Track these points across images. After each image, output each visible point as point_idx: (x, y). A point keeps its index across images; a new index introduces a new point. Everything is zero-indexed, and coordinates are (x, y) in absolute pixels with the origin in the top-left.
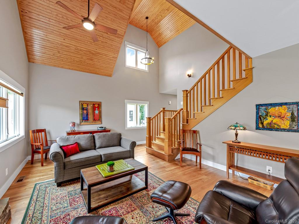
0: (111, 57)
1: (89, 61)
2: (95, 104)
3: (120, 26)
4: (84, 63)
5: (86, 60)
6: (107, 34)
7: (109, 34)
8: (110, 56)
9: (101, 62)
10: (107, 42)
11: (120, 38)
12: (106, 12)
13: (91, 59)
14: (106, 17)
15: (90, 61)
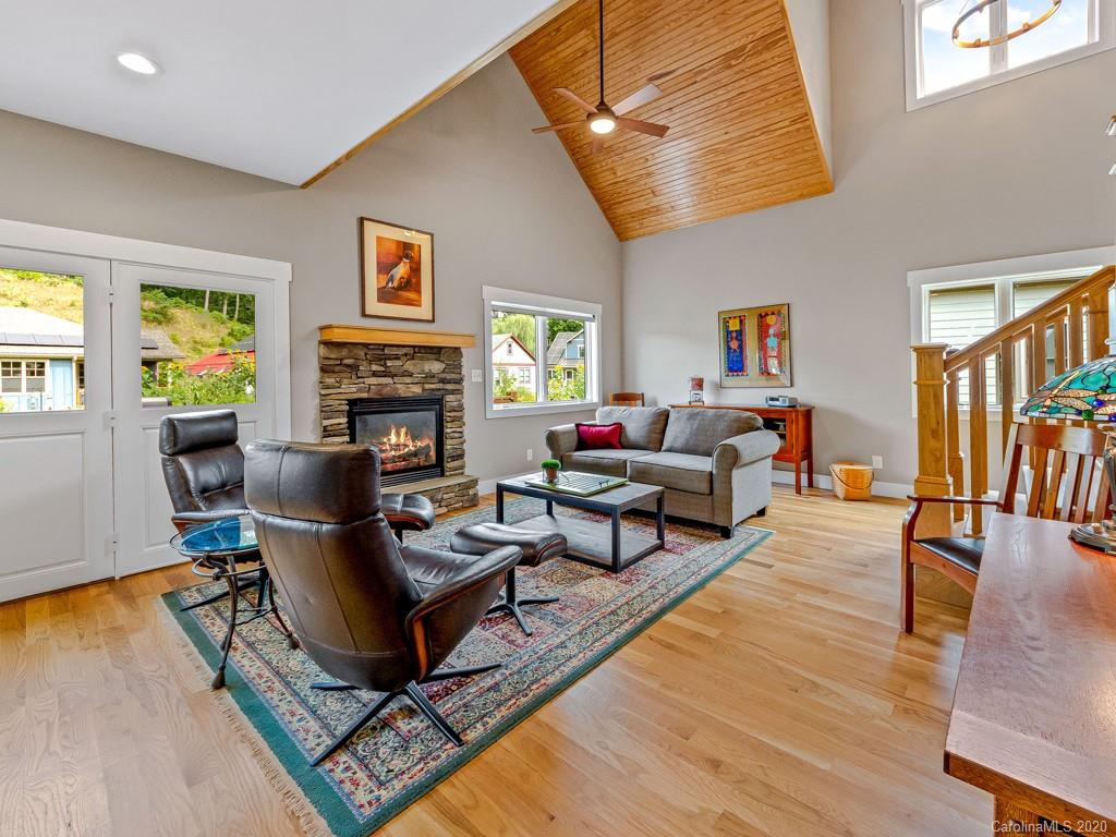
0: (787, 123)
1: (727, 178)
2: (767, 315)
3: (753, 9)
4: (717, 190)
5: (718, 180)
6: (730, 66)
7: (733, 62)
8: (780, 125)
9: (761, 162)
10: (741, 90)
11: (775, 42)
12: (690, 16)
13: (729, 169)
14: (698, 26)
15: (731, 176)
